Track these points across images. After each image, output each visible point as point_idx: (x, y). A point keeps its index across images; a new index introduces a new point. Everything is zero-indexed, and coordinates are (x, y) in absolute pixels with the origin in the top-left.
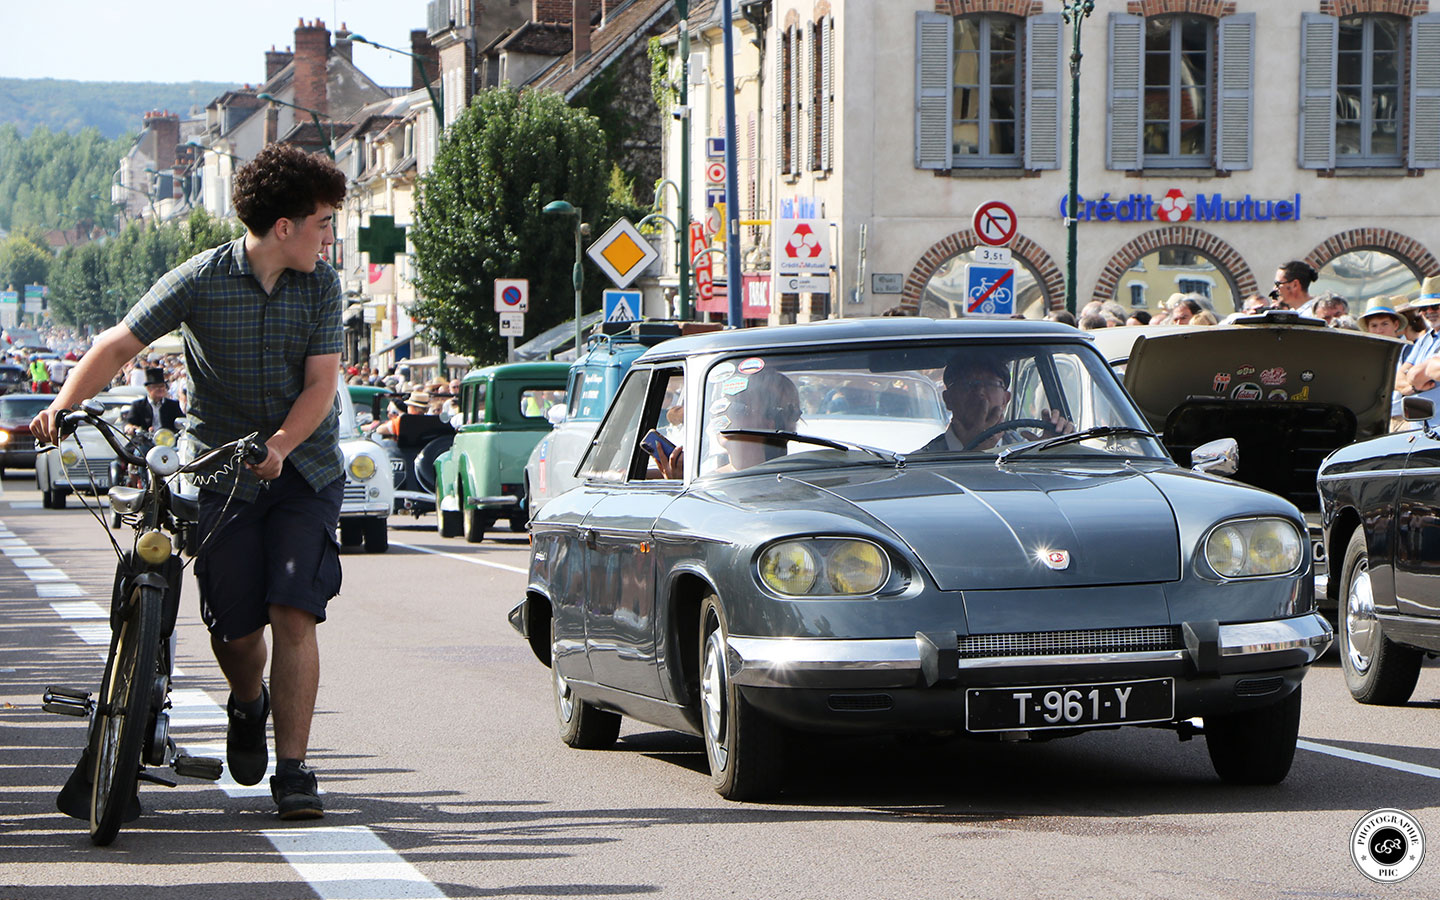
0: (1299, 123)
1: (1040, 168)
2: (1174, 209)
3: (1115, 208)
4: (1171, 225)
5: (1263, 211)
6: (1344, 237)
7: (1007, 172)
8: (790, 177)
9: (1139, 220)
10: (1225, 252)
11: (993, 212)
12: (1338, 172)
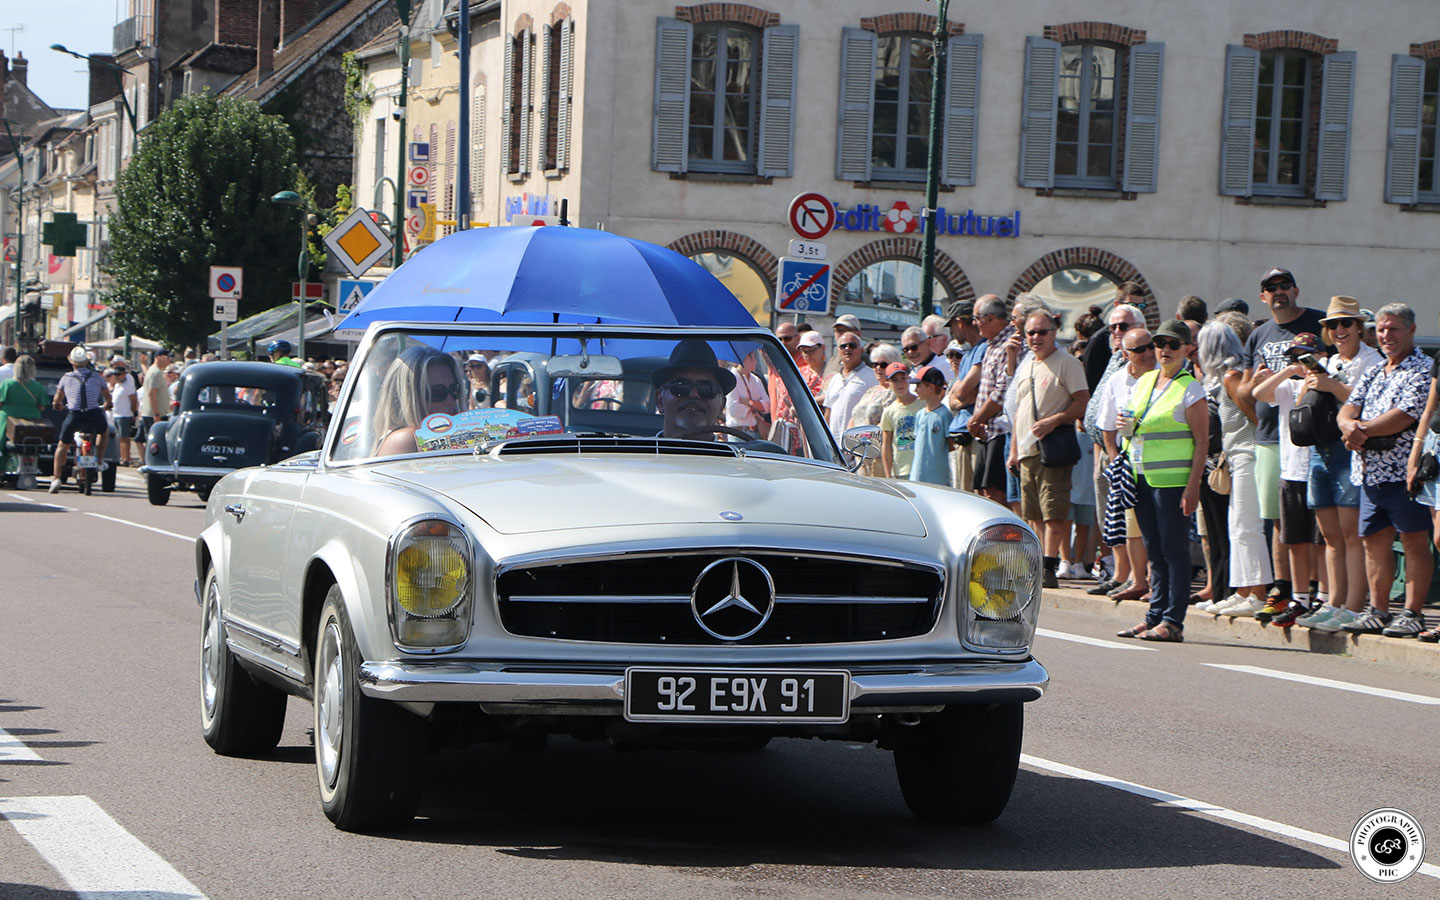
0: (1021, 143)
1: (772, 175)
2: (900, 220)
3: (844, 217)
4: (895, 237)
5: (985, 226)
6: (1060, 255)
7: (740, 178)
8: (517, 176)
9: (866, 229)
10: (947, 264)
11: (811, 204)
12: (1056, 192)
